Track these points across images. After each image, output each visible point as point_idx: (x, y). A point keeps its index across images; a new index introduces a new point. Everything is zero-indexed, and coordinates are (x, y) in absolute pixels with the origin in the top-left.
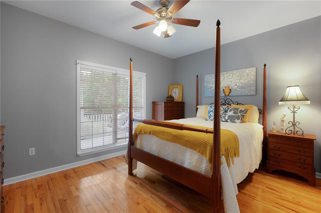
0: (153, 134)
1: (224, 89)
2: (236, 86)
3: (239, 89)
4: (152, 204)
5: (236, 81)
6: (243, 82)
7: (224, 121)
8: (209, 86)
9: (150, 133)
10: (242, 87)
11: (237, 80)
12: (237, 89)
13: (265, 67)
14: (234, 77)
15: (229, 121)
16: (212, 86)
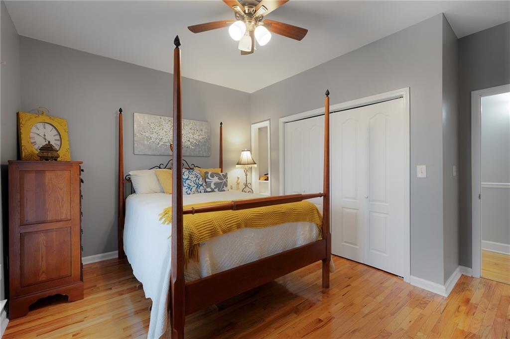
0: (246, 226)
1: (171, 145)
2: (188, 142)
3: (193, 148)
4: (294, 328)
5: (188, 135)
6: (197, 138)
7: (209, 192)
8: (145, 136)
9: (239, 226)
10: (196, 145)
11: (190, 134)
12: (191, 147)
13: (221, 126)
14: (186, 129)
15: (216, 190)
16: (151, 136)
